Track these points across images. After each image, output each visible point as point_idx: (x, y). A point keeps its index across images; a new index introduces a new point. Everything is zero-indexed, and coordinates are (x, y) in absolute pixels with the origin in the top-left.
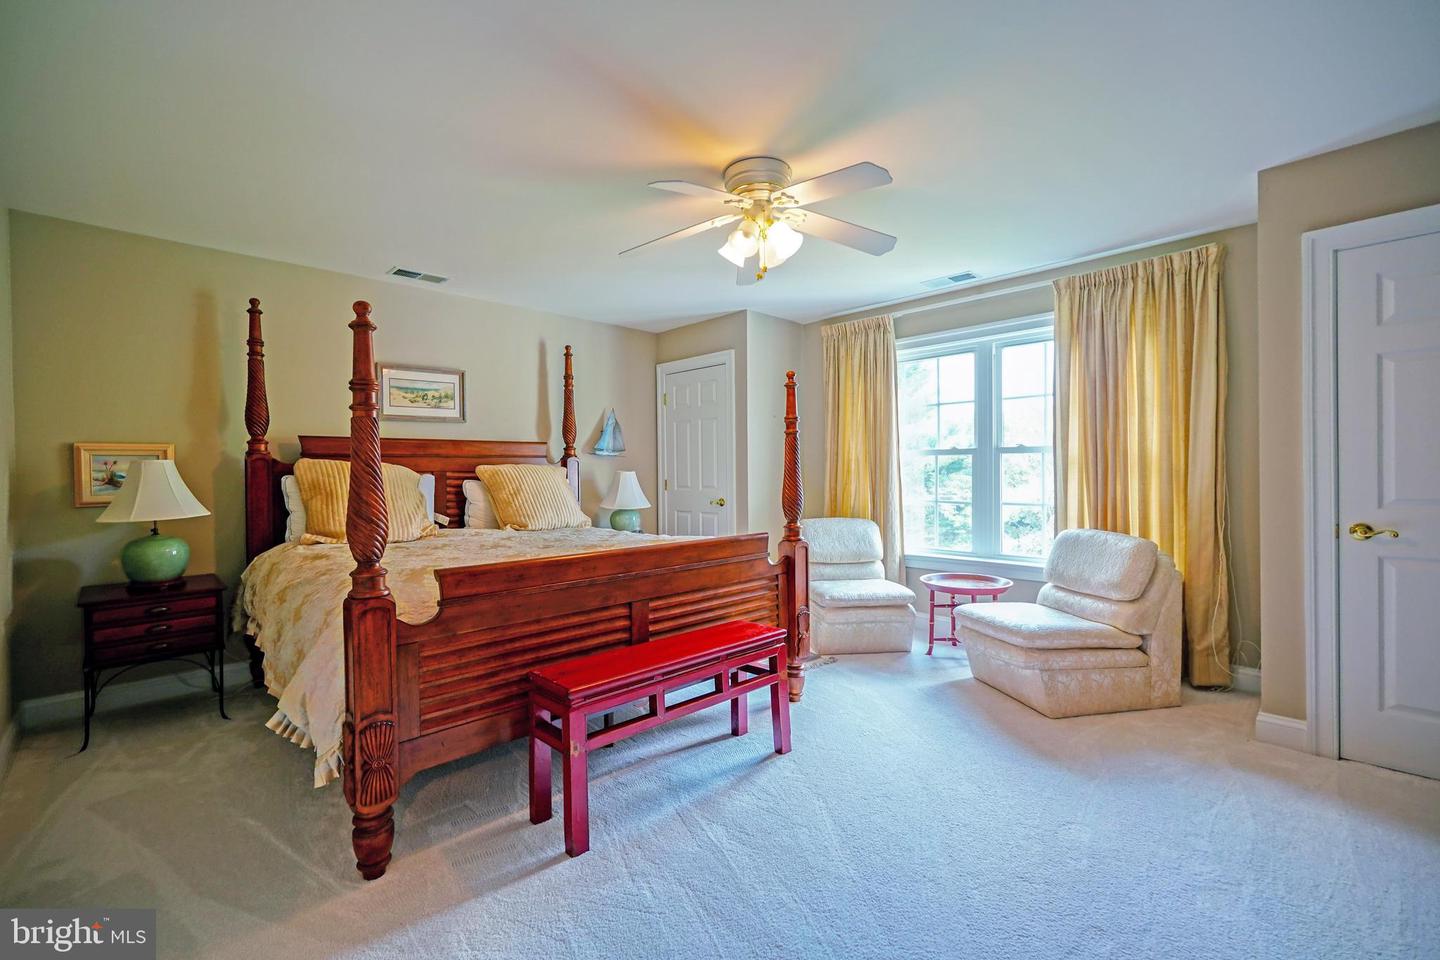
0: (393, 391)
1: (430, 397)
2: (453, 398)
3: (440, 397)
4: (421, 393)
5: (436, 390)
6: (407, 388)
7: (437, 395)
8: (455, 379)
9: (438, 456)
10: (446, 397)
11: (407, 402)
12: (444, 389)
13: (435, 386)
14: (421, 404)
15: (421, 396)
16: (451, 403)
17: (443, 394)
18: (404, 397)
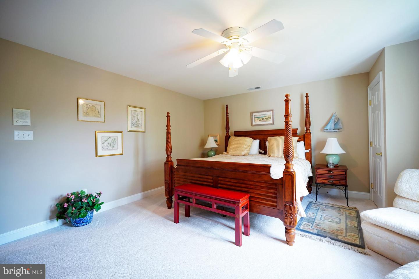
0: (255, 118)
1: (264, 118)
2: (271, 118)
3: (267, 118)
4: (262, 118)
5: (266, 116)
6: (259, 117)
7: (266, 118)
8: (271, 112)
9: (262, 134)
10: (269, 118)
11: (259, 121)
12: (268, 116)
13: (266, 115)
14: (262, 121)
15: (261, 118)
16: (270, 119)
17: (268, 117)
18: (258, 120)
